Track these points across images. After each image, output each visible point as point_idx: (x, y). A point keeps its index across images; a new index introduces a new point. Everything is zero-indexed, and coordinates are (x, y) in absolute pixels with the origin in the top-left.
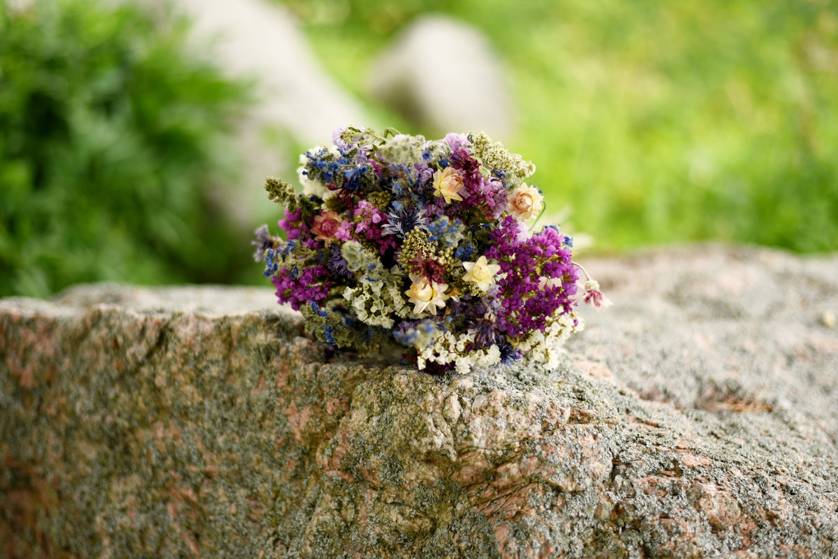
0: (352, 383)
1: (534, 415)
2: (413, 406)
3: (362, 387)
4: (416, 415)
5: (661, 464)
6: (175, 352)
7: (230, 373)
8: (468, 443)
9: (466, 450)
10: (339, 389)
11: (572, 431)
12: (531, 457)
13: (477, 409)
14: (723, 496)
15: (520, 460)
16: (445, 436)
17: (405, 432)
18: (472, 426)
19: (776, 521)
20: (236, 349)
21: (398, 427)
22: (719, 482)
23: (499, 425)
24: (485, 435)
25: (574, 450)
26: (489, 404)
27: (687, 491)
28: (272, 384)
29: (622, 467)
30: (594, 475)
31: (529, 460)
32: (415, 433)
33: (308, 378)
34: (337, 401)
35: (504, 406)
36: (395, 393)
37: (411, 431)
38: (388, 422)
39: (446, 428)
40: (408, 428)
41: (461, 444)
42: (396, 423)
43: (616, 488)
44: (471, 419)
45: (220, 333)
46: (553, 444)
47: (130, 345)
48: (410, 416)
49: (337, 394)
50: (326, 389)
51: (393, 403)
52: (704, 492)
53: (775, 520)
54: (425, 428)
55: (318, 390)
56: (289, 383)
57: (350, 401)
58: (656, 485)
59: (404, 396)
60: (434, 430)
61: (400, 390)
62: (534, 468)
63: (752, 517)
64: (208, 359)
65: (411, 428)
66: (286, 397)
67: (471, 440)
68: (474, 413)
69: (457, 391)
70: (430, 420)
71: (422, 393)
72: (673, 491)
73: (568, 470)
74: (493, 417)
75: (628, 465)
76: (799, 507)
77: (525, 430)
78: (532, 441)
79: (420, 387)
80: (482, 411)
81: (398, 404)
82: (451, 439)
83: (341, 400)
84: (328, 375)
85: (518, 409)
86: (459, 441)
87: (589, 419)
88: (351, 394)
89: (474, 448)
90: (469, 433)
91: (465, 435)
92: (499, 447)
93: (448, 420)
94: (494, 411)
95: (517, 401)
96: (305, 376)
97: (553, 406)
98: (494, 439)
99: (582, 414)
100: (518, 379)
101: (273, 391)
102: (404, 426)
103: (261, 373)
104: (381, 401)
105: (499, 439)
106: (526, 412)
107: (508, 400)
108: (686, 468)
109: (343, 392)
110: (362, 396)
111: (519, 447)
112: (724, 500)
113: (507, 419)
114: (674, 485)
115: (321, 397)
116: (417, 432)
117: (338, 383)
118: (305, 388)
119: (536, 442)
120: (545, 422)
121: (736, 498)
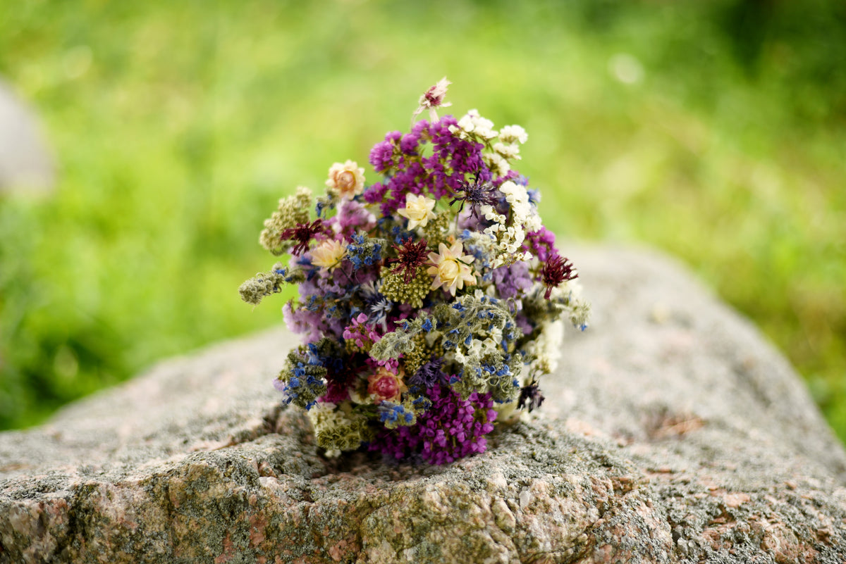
0: (357, 516)
1: (584, 498)
2: (459, 526)
3: (376, 519)
4: (469, 534)
5: (709, 513)
6: (103, 537)
7: (176, 543)
8: (534, 551)
9: (532, 559)
10: (342, 527)
11: (627, 504)
12: (603, 547)
13: (526, 508)
14: (780, 529)
15: (592, 554)
16: (509, 550)
17: (461, 559)
18: (533, 530)
19: (829, 540)
20: (179, 512)
21: (449, 555)
22: (768, 516)
23: (557, 520)
24: (548, 536)
25: (639, 525)
26: (537, 499)
27: (749, 535)
28: (245, 544)
29: (679, 529)
30: (666, 546)
31: (603, 550)
32: (473, 557)
33: (296, 525)
34: (343, 543)
35: (552, 497)
36: (431, 516)
37: (467, 555)
38: (432, 551)
39: (507, 540)
40: (463, 553)
41: (528, 553)
42: (445, 552)
43: (685, 553)
44: (528, 523)
45: (156, 498)
46: (619, 525)
47: (28, 544)
48: (461, 538)
49: (340, 534)
50: (325, 533)
51: (433, 528)
52: (765, 531)
53: (827, 538)
54: (486, 547)
55: (314, 536)
56: (268, 537)
57: (360, 538)
58: (720, 537)
59: (444, 516)
60: (497, 546)
61: (437, 510)
62: (610, 558)
63: (809, 542)
64: (147, 534)
65: (467, 552)
66: (267, 555)
67: (537, 546)
68: (526, 514)
69: (499, 493)
70: (488, 537)
71: (464, 509)
72: (737, 538)
73: (643, 549)
74: (547, 512)
75: (683, 523)
76: (835, 518)
77: (585, 517)
78: (598, 528)
79: (459, 501)
80: (532, 509)
81: (440, 528)
82: (515, 552)
83: (347, 540)
84: (323, 514)
85: (565, 496)
86: (524, 551)
87: (631, 485)
88: (359, 529)
89: (541, 555)
90: (533, 539)
91: (529, 542)
92: (566, 545)
93: (506, 531)
94: (545, 506)
95: (562, 487)
96: (292, 523)
97: (594, 481)
98: (558, 537)
99: (623, 482)
100: (536, 460)
101: (247, 551)
102: (458, 552)
103: (225, 533)
104: (413, 530)
105: (563, 536)
106: (575, 498)
107: (552, 488)
108: (733, 509)
109: (348, 530)
110: (378, 530)
111: (588, 539)
112: (782, 534)
113: (561, 511)
114: (735, 532)
115: (320, 542)
116: (476, 554)
117: (340, 521)
118: (294, 538)
119: (602, 528)
120: (598, 502)
121: (790, 528)
